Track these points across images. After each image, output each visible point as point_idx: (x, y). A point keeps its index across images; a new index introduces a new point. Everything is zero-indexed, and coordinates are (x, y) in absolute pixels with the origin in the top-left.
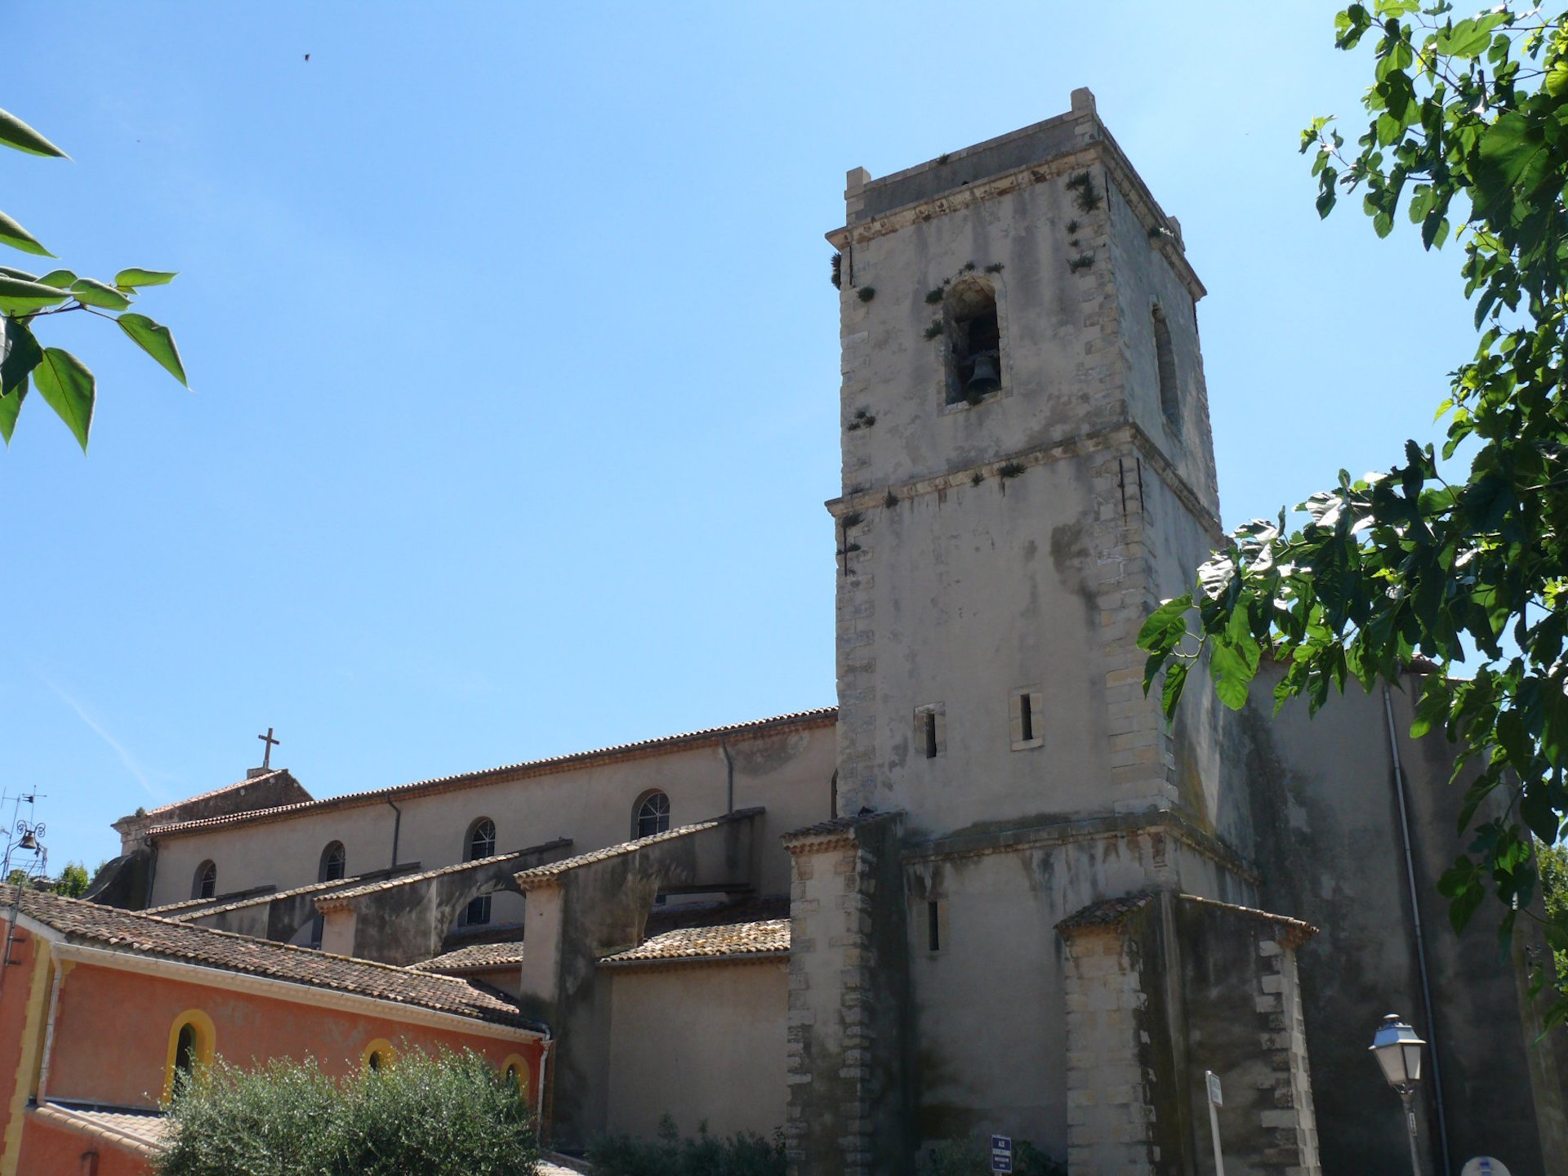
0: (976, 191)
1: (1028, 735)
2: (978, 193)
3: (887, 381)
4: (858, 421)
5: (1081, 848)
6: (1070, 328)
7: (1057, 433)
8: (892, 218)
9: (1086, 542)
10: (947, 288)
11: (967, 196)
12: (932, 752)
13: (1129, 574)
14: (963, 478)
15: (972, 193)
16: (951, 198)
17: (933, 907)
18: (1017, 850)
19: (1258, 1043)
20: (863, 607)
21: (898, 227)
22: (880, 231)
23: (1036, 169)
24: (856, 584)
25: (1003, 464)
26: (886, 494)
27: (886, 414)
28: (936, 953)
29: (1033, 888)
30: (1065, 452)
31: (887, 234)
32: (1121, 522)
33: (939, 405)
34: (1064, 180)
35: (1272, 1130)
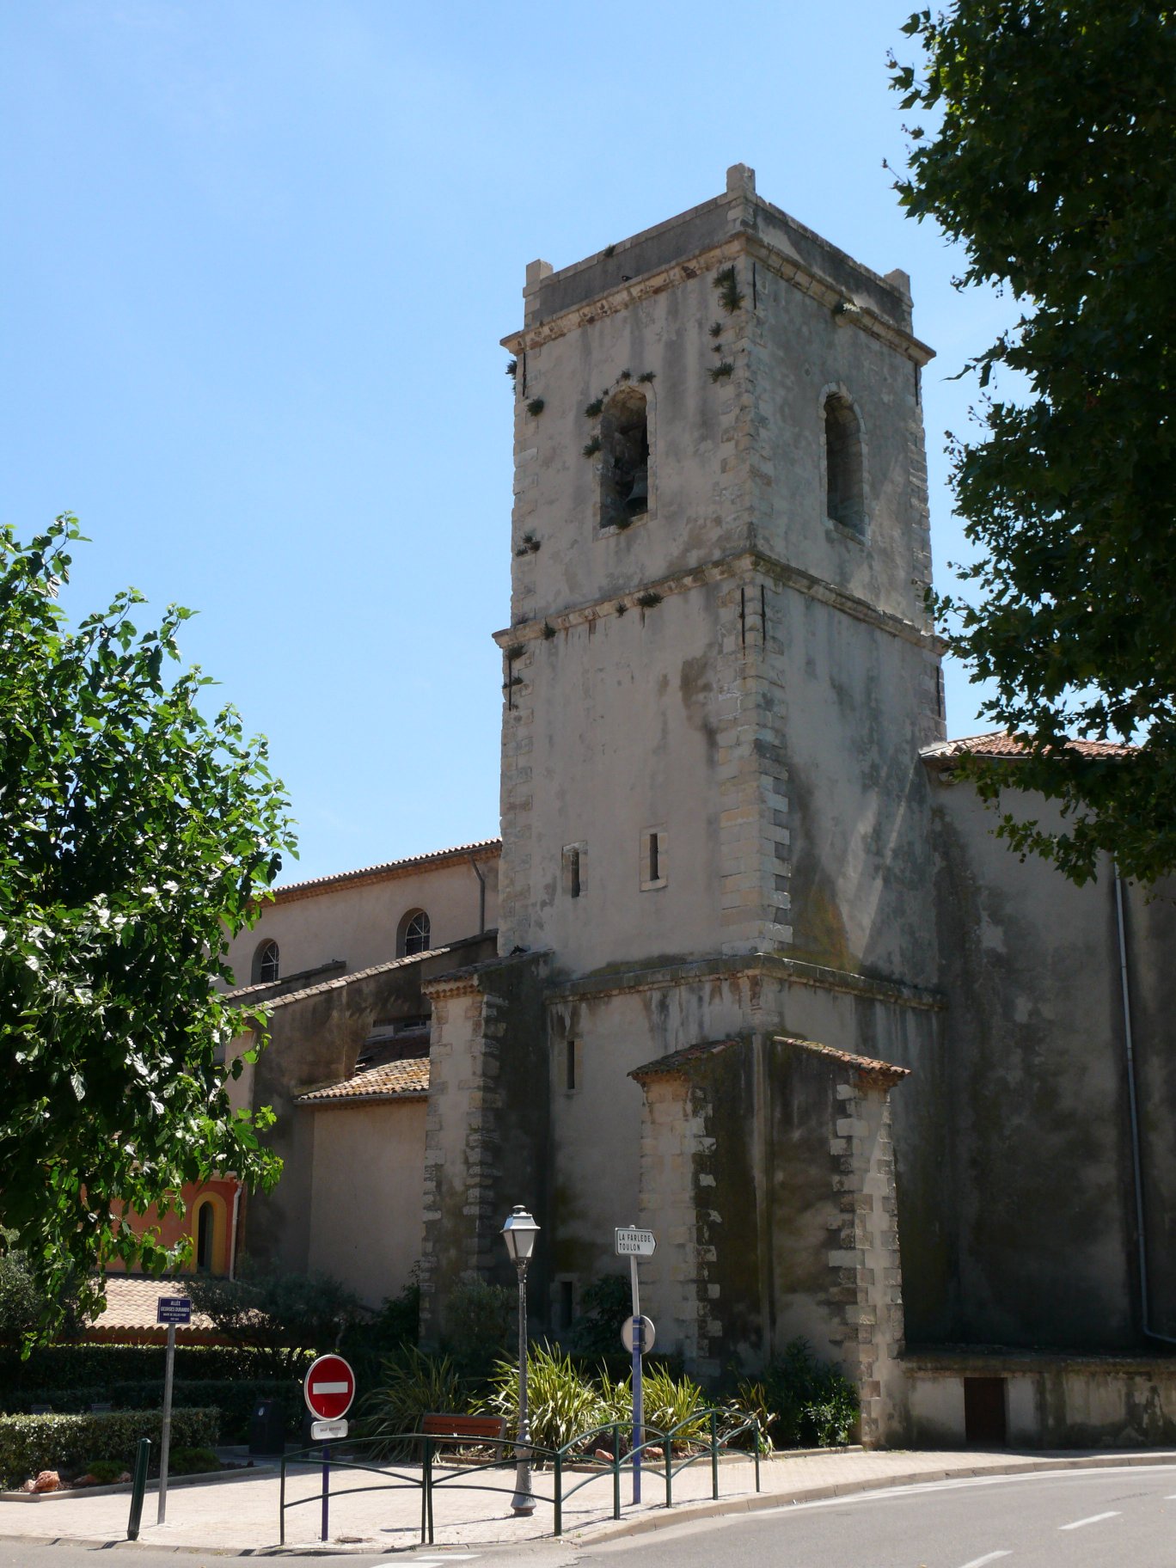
0: (632, 290)
1: (655, 876)
2: (635, 291)
3: (551, 502)
4: (527, 545)
5: (692, 990)
6: (709, 444)
7: (692, 560)
8: (559, 322)
9: (710, 676)
10: (606, 400)
11: (624, 295)
12: (576, 891)
13: (745, 710)
14: (608, 608)
15: (630, 293)
16: (610, 299)
17: (571, 1045)
18: (639, 991)
19: (829, 1185)
20: (523, 743)
21: (565, 331)
22: (550, 336)
23: (686, 265)
24: (518, 719)
25: (642, 594)
26: (543, 626)
27: (550, 537)
28: (574, 1091)
29: (652, 1030)
30: (695, 580)
31: (556, 338)
32: (740, 656)
33: (594, 528)
34: (712, 275)
35: (837, 1269)
